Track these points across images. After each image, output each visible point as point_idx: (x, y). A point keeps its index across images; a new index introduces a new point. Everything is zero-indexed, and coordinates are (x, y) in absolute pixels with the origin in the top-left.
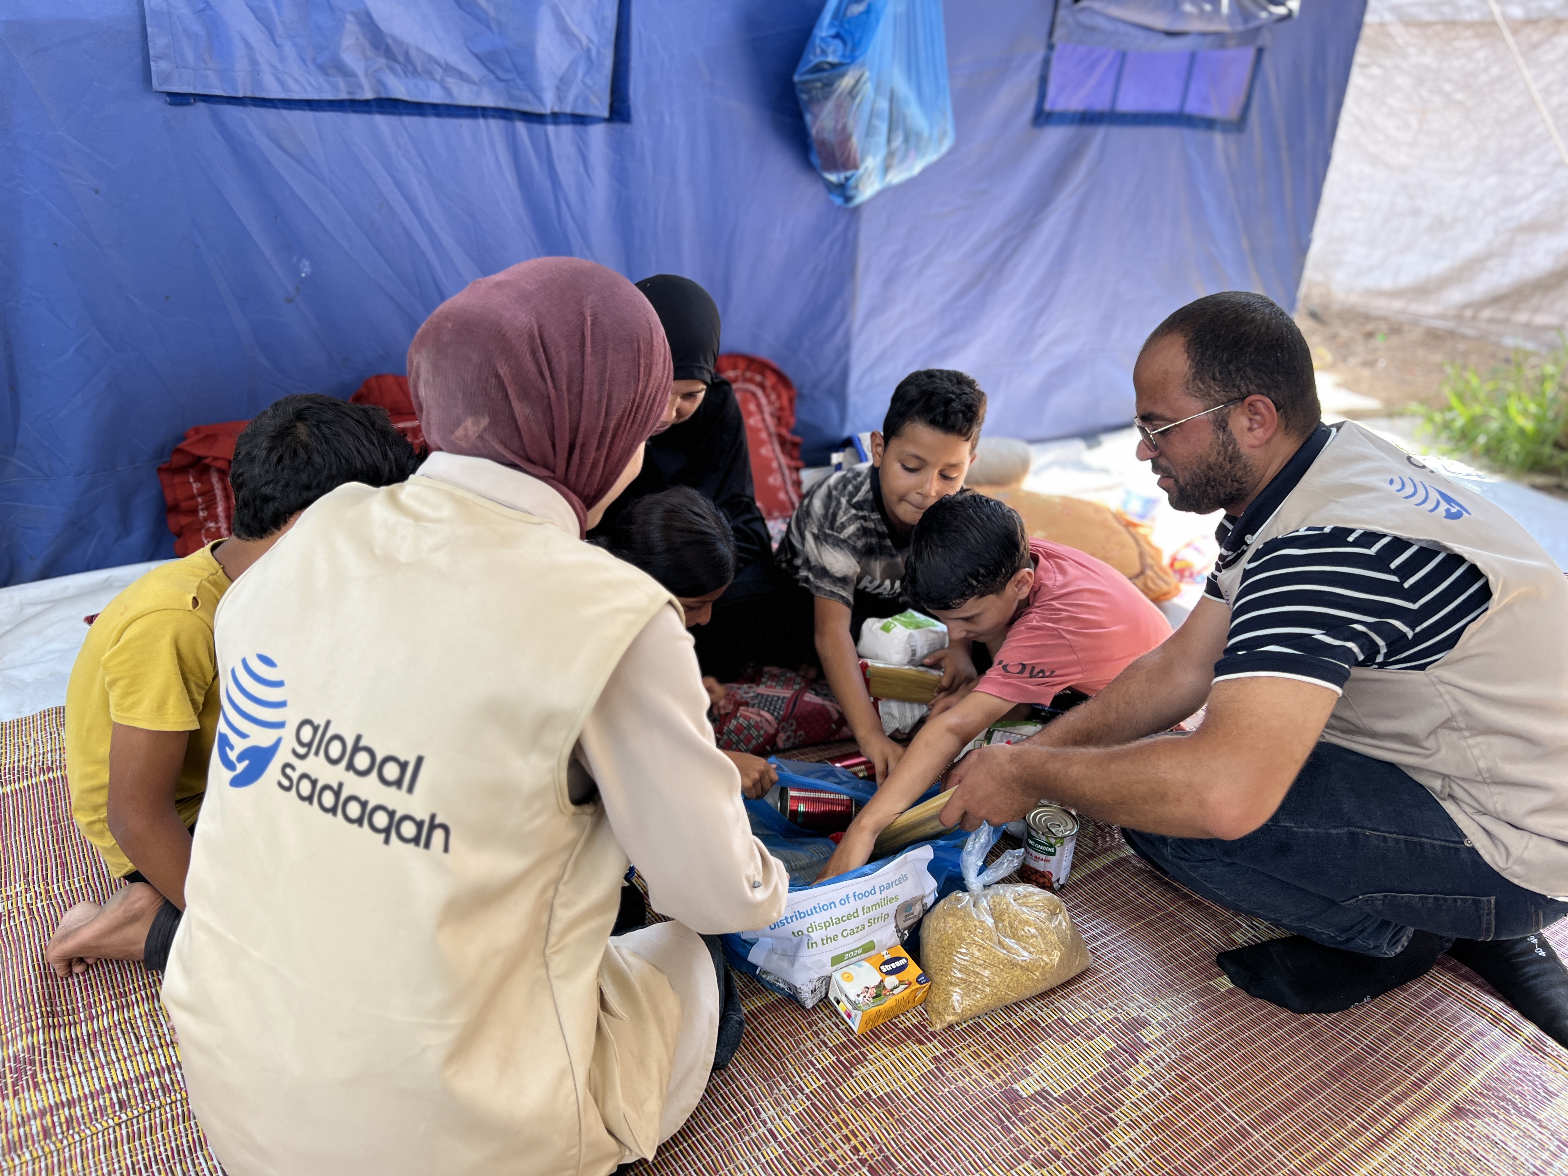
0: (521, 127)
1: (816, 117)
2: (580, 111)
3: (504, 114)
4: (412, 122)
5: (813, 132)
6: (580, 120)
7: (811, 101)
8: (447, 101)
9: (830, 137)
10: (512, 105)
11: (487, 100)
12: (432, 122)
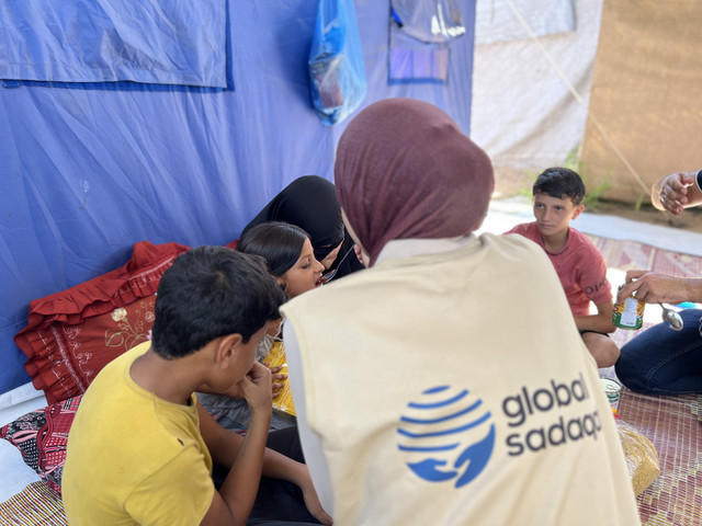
0: (189, 95)
1: (320, 81)
2: (214, 85)
3: (182, 88)
4: (137, 94)
5: (320, 89)
6: (213, 90)
7: (318, 73)
8: (155, 82)
9: (327, 90)
10: (186, 83)
11: (174, 80)
12: (147, 94)
